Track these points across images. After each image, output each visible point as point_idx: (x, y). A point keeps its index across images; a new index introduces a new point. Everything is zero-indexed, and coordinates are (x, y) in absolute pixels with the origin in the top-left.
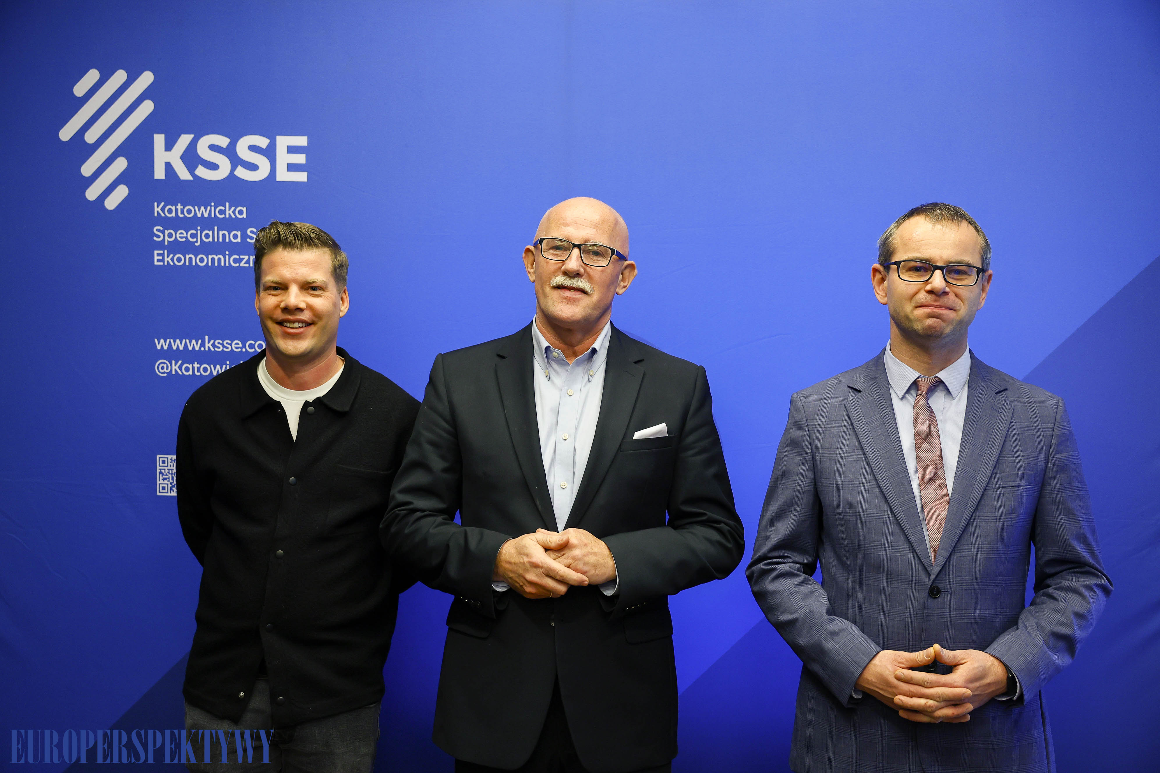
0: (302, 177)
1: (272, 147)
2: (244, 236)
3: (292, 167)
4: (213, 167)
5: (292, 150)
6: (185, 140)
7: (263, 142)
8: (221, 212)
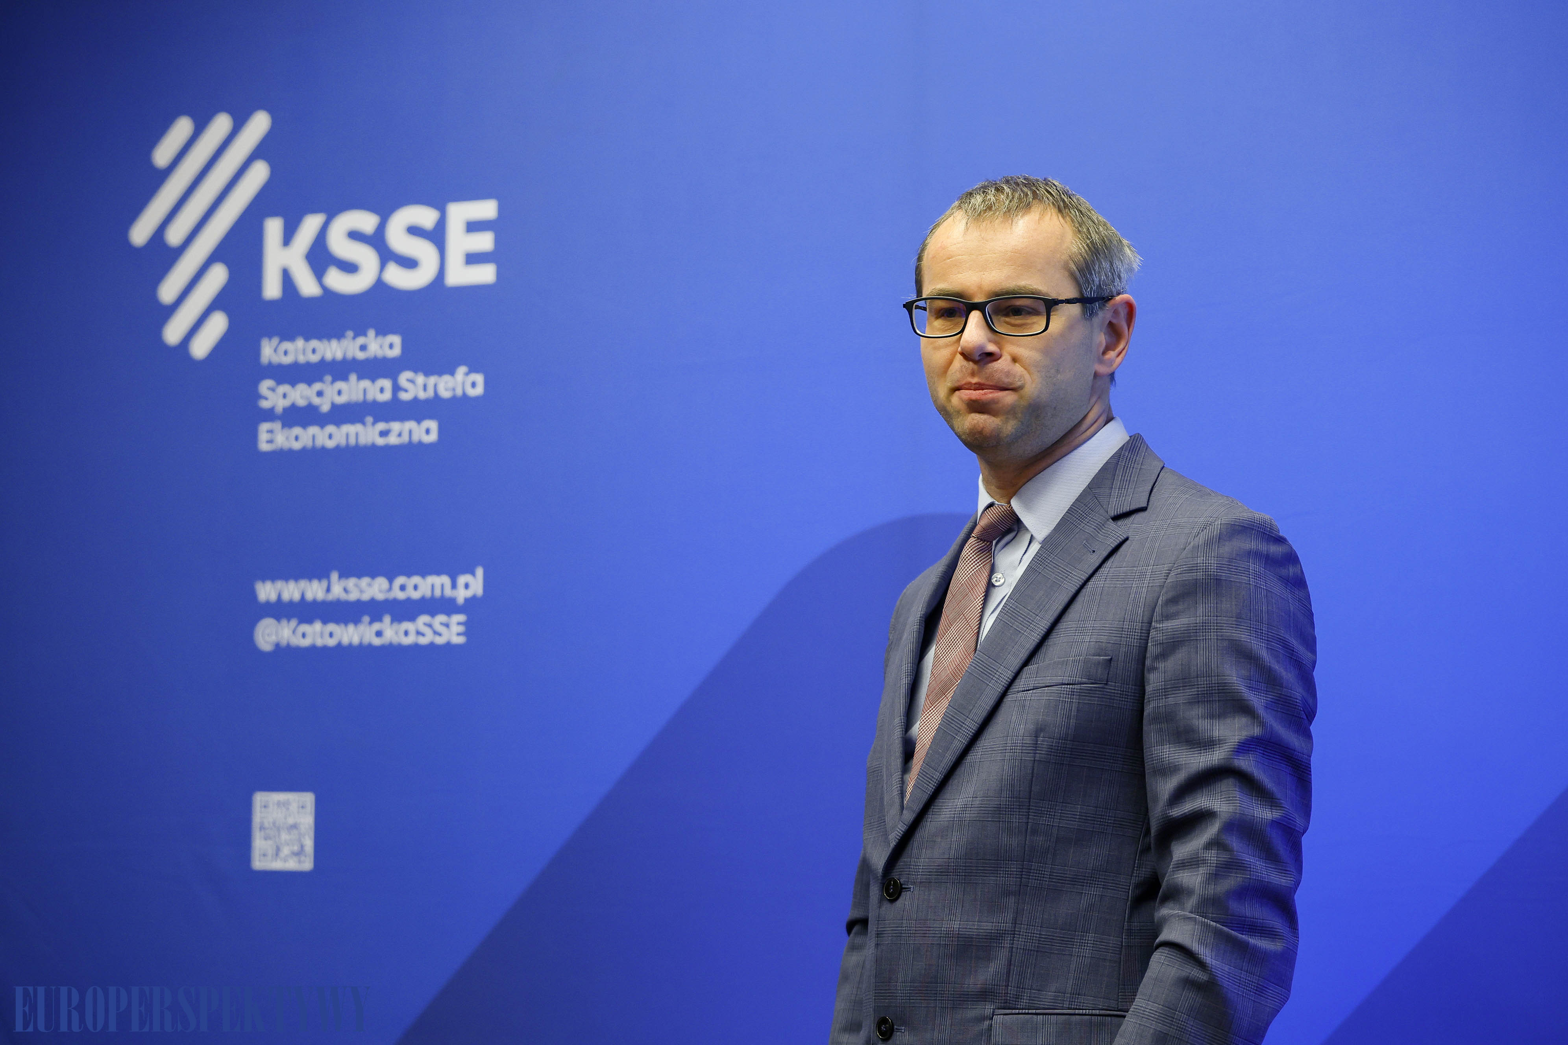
0: (486, 274)
1: (441, 226)
2: (396, 388)
3: (473, 259)
4: (350, 268)
5: (473, 227)
6: (311, 224)
7: (426, 217)
8: (363, 348)
